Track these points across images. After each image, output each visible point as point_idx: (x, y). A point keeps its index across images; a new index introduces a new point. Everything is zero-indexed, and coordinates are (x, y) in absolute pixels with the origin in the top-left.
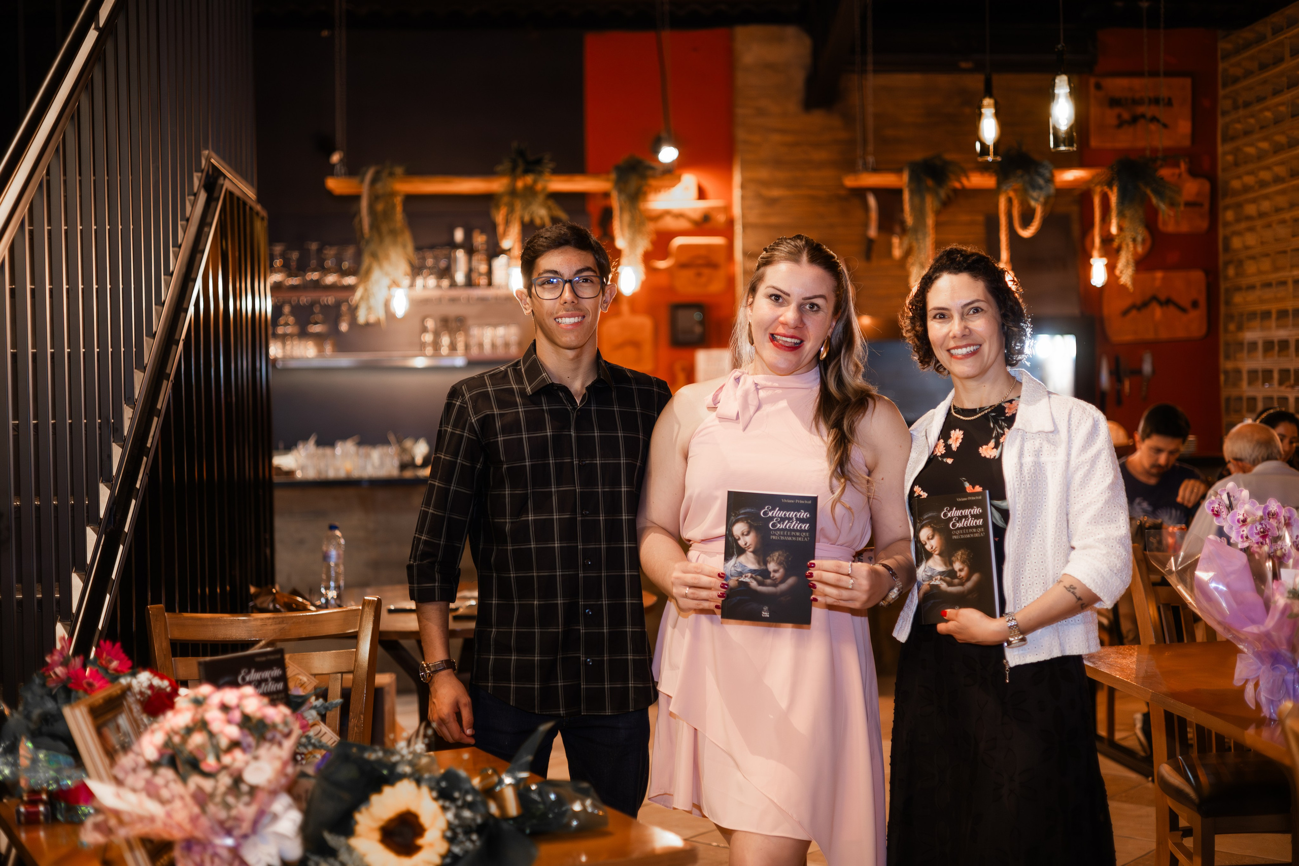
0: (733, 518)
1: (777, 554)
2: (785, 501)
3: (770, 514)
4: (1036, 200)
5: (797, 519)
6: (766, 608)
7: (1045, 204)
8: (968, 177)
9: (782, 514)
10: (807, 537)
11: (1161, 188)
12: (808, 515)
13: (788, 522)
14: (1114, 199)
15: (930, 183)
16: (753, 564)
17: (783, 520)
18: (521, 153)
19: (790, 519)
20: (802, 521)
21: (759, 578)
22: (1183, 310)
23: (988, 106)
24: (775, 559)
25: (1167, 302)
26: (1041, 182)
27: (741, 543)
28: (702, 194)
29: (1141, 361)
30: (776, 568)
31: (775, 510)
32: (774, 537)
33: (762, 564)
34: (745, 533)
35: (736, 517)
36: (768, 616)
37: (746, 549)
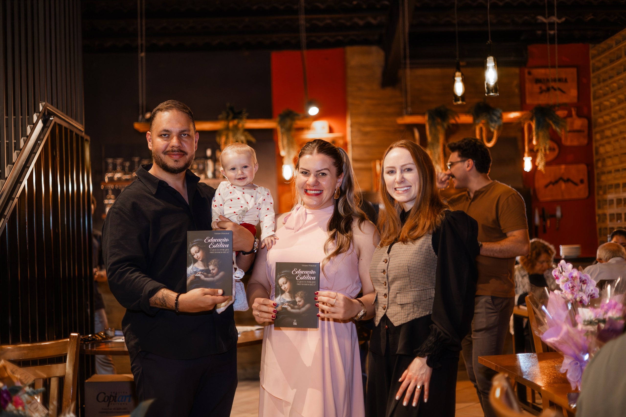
0: (278, 275)
1: (300, 293)
3: (297, 272)
4: (494, 128)
5: (310, 275)
6: (295, 321)
7: (498, 130)
8: (458, 117)
9: (302, 272)
10: (314, 283)
11: (557, 120)
12: (315, 272)
13: (305, 276)
14: (534, 126)
15: (439, 120)
16: (289, 298)
17: (302, 275)
18: (231, 109)
19: (306, 275)
20: (312, 275)
21: (292, 305)
22: (576, 184)
23: (458, 76)
24: (299, 295)
25: (568, 181)
26: (495, 118)
27: (283, 288)
28: (331, 130)
29: (555, 211)
30: (300, 300)
31: (299, 270)
32: (298, 284)
33: (293, 298)
34: (285, 283)
35: (280, 275)
36: (296, 325)
37: (285, 291)
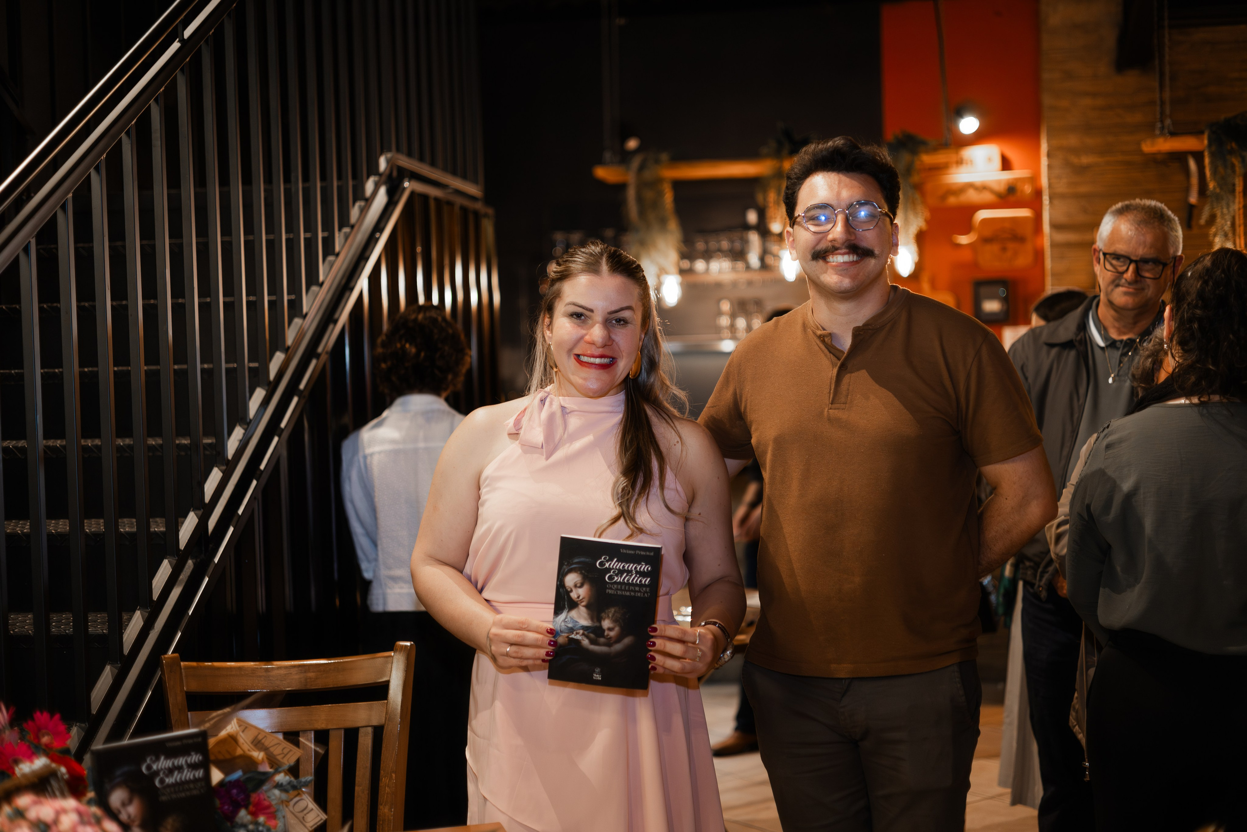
0: (565, 567)
1: (613, 610)
2: (625, 551)
3: (607, 565)
5: (637, 572)
6: (598, 670)
9: (620, 566)
10: (647, 593)
12: (649, 569)
13: (627, 575)
16: (586, 619)
17: (621, 572)
19: (629, 572)
20: (642, 574)
21: (592, 635)
24: (610, 616)
27: (574, 595)
30: (611, 625)
31: (612, 561)
32: (610, 591)
33: (595, 620)
34: (578, 585)
35: (569, 566)
36: (600, 679)
37: (579, 602)
